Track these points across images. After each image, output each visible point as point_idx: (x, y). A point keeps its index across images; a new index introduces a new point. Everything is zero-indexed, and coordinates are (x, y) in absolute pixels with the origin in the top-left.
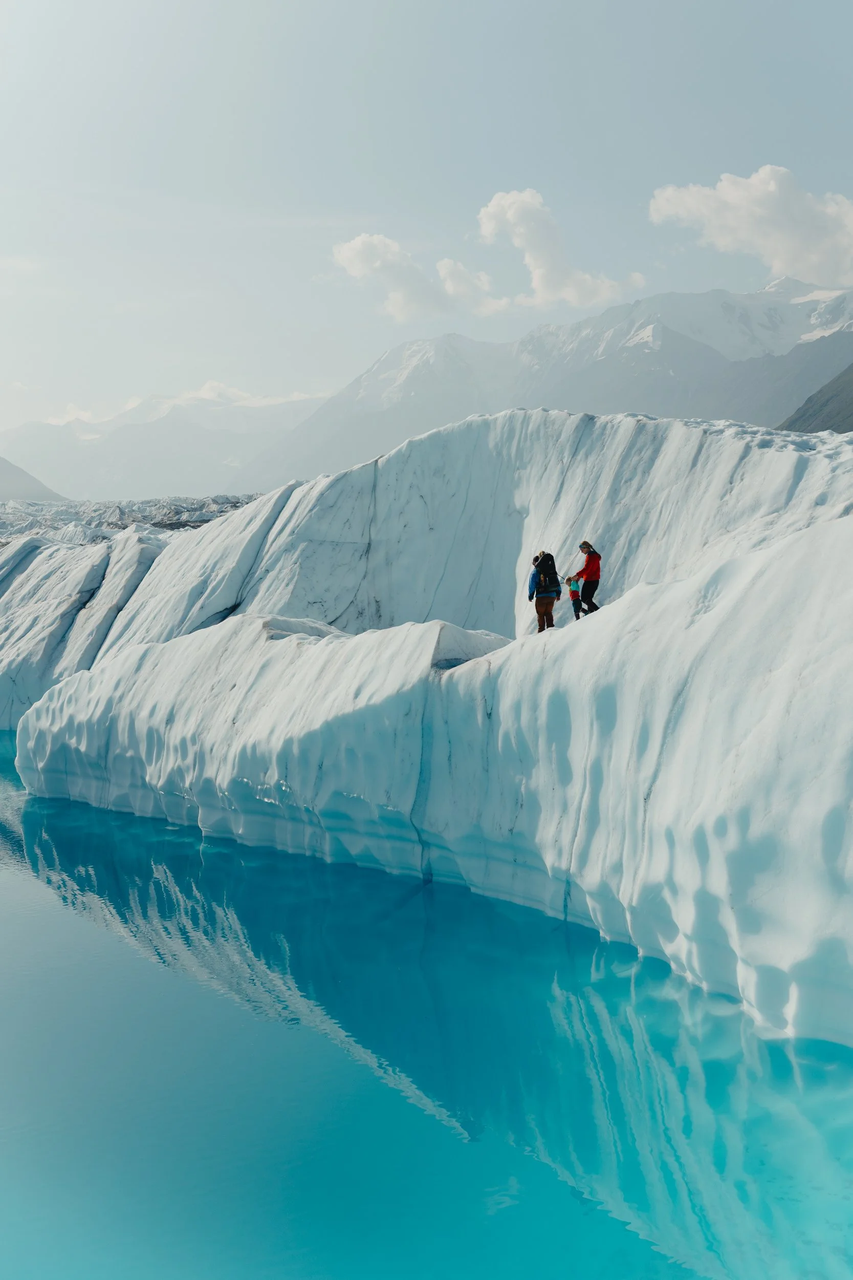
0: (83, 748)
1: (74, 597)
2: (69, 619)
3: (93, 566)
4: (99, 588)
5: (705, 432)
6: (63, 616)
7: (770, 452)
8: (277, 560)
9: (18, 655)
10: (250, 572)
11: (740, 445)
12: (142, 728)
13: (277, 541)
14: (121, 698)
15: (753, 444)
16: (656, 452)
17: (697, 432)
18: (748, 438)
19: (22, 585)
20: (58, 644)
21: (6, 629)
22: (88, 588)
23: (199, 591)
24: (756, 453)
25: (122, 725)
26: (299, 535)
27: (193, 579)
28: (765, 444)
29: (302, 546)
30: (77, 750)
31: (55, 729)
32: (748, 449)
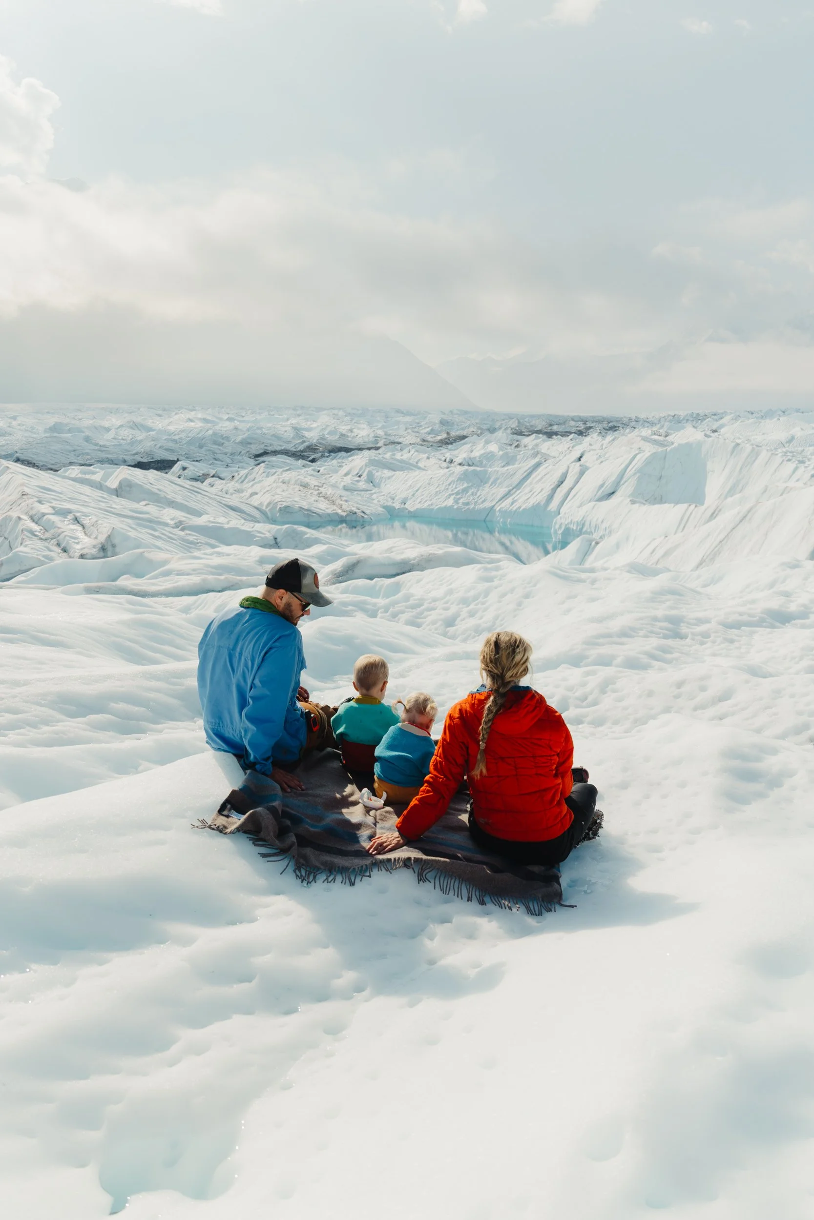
0: (575, 528)
1: (556, 483)
2: (554, 490)
3: (563, 473)
4: (564, 481)
5: (772, 454)
6: (552, 489)
7: (789, 463)
8: (630, 478)
9: (537, 501)
10: (620, 482)
11: (781, 460)
12: (593, 524)
13: (630, 472)
14: (588, 516)
15: (785, 460)
16: (756, 458)
17: (770, 453)
18: (785, 457)
19: (536, 477)
20: (550, 498)
21: (531, 491)
22: (561, 480)
23: (602, 486)
24: (785, 462)
25: (587, 524)
26: (639, 471)
27: (600, 482)
28: (789, 460)
29: (638, 475)
30: (573, 529)
31: (566, 523)
32: (783, 461)
